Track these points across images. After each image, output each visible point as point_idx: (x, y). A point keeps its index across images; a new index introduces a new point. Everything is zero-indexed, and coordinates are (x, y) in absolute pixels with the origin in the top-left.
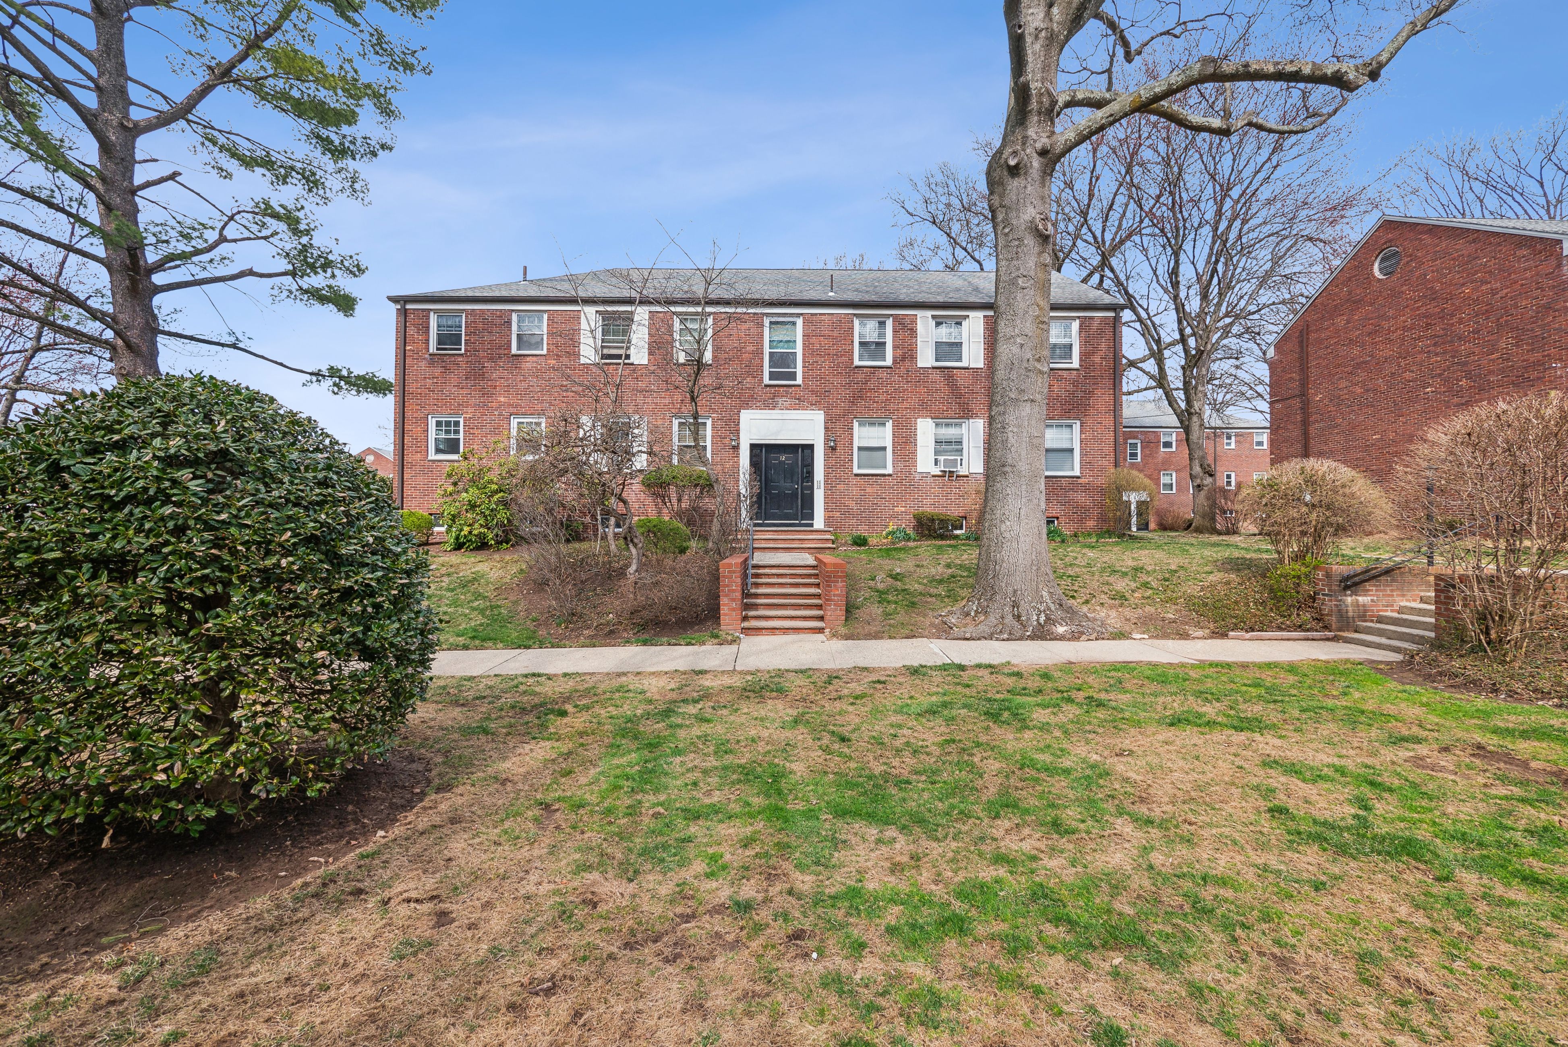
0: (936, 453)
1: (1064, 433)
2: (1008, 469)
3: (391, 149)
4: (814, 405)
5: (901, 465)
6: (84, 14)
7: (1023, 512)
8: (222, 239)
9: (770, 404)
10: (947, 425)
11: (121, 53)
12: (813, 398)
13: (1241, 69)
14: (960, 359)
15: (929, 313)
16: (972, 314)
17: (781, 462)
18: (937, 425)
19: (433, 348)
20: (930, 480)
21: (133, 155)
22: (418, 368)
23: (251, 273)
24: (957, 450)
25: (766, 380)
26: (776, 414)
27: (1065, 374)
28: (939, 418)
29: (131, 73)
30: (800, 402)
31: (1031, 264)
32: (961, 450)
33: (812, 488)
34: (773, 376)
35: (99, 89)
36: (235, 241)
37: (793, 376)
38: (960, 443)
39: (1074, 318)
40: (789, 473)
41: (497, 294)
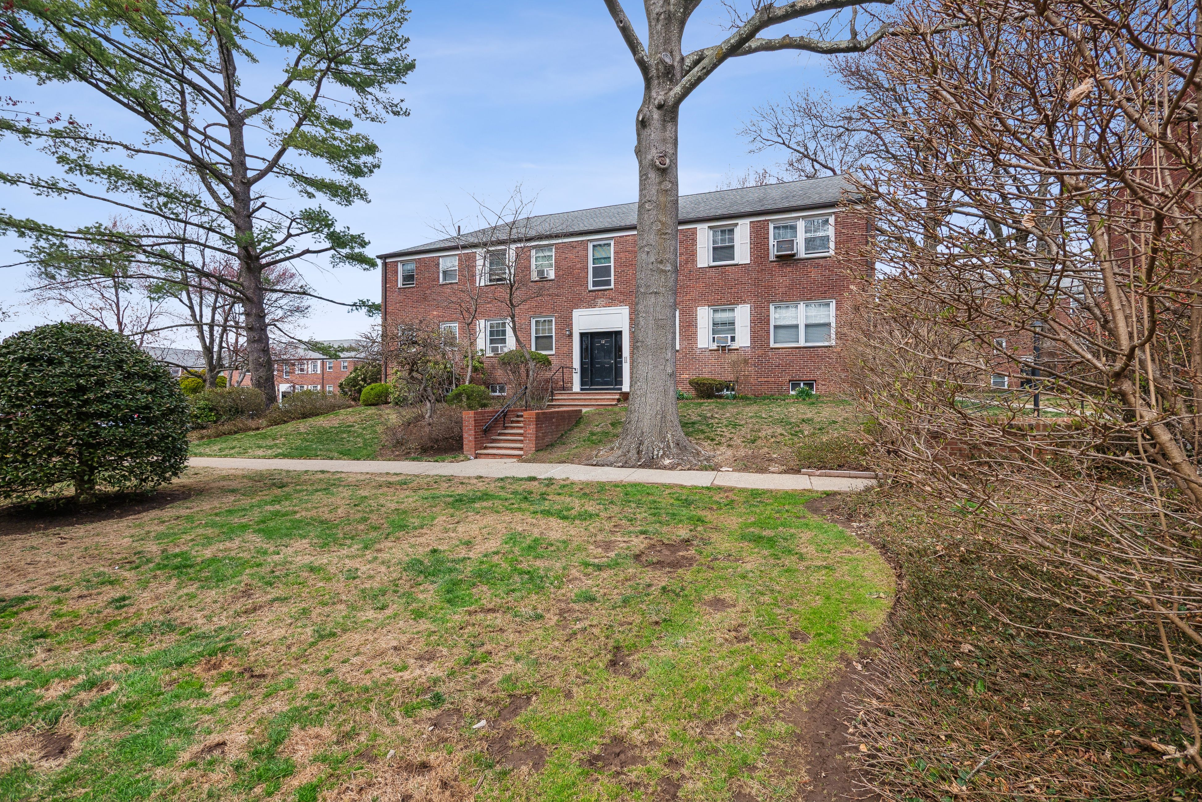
0: (714, 332)
1: (823, 310)
2: (639, 344)
3: (379, 167)
4: (622, 302)
5: (685, 343)
6: (223, 125)
7: (649, 375)
8: (290, 236)
9: (591, 305)
10: (724, 310)
11: (241, 143)
12: (622, 298)
13: (789, 9)
14: (733, 258)
15: (706, 226)
16: (740, 222)
17: (603, 345)
18: (715, 311)
19: (400, 285)
20: (707, 353)
21: (249, 197)
22: (393, 297)
23: (308, 251)
24: (729, 330)
25: (591, 287)
26: (596, 311)
27: (821, 262)
28: (716, 305)
29: (247, 152)
30: (612, 302)
31: (654, 191)
32: (734, 330)
33: (621, 362)
34: (595, 284)
35: (232, 165)
36: (298, 235)
37: (608, 283)
38: (733, 323)
39: (830, 214)
40: (607, 352)
41: (438, 246)
